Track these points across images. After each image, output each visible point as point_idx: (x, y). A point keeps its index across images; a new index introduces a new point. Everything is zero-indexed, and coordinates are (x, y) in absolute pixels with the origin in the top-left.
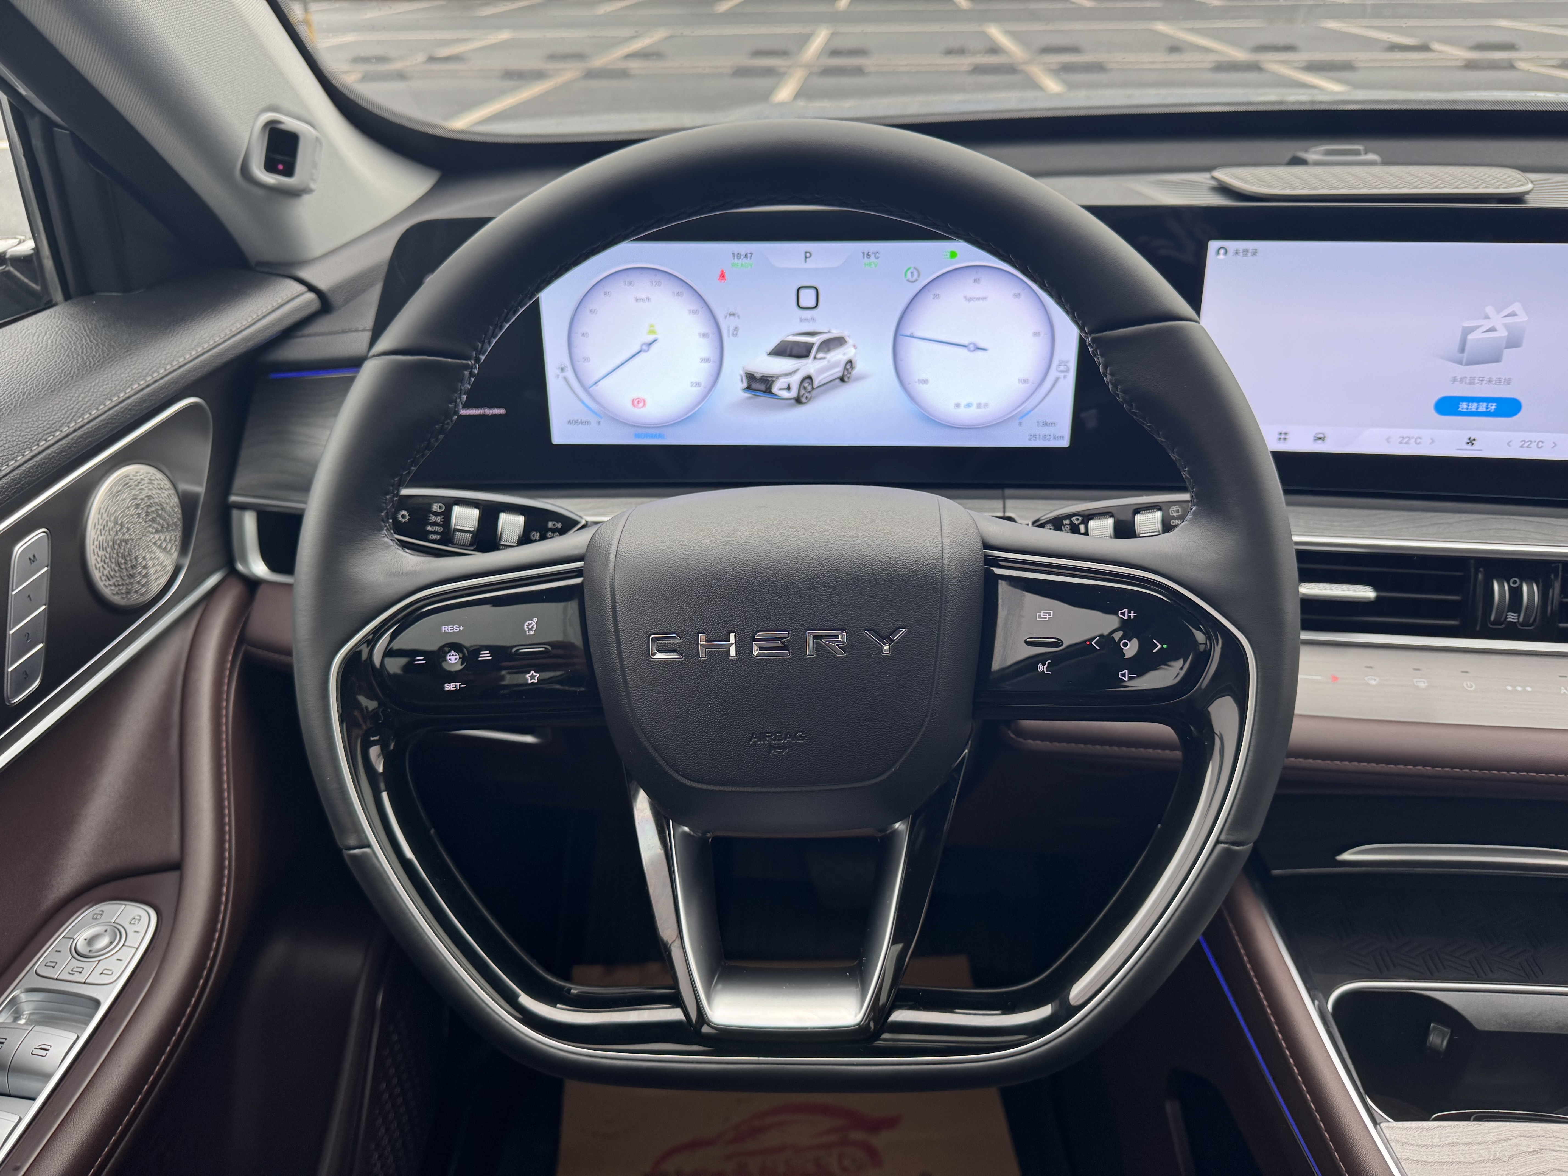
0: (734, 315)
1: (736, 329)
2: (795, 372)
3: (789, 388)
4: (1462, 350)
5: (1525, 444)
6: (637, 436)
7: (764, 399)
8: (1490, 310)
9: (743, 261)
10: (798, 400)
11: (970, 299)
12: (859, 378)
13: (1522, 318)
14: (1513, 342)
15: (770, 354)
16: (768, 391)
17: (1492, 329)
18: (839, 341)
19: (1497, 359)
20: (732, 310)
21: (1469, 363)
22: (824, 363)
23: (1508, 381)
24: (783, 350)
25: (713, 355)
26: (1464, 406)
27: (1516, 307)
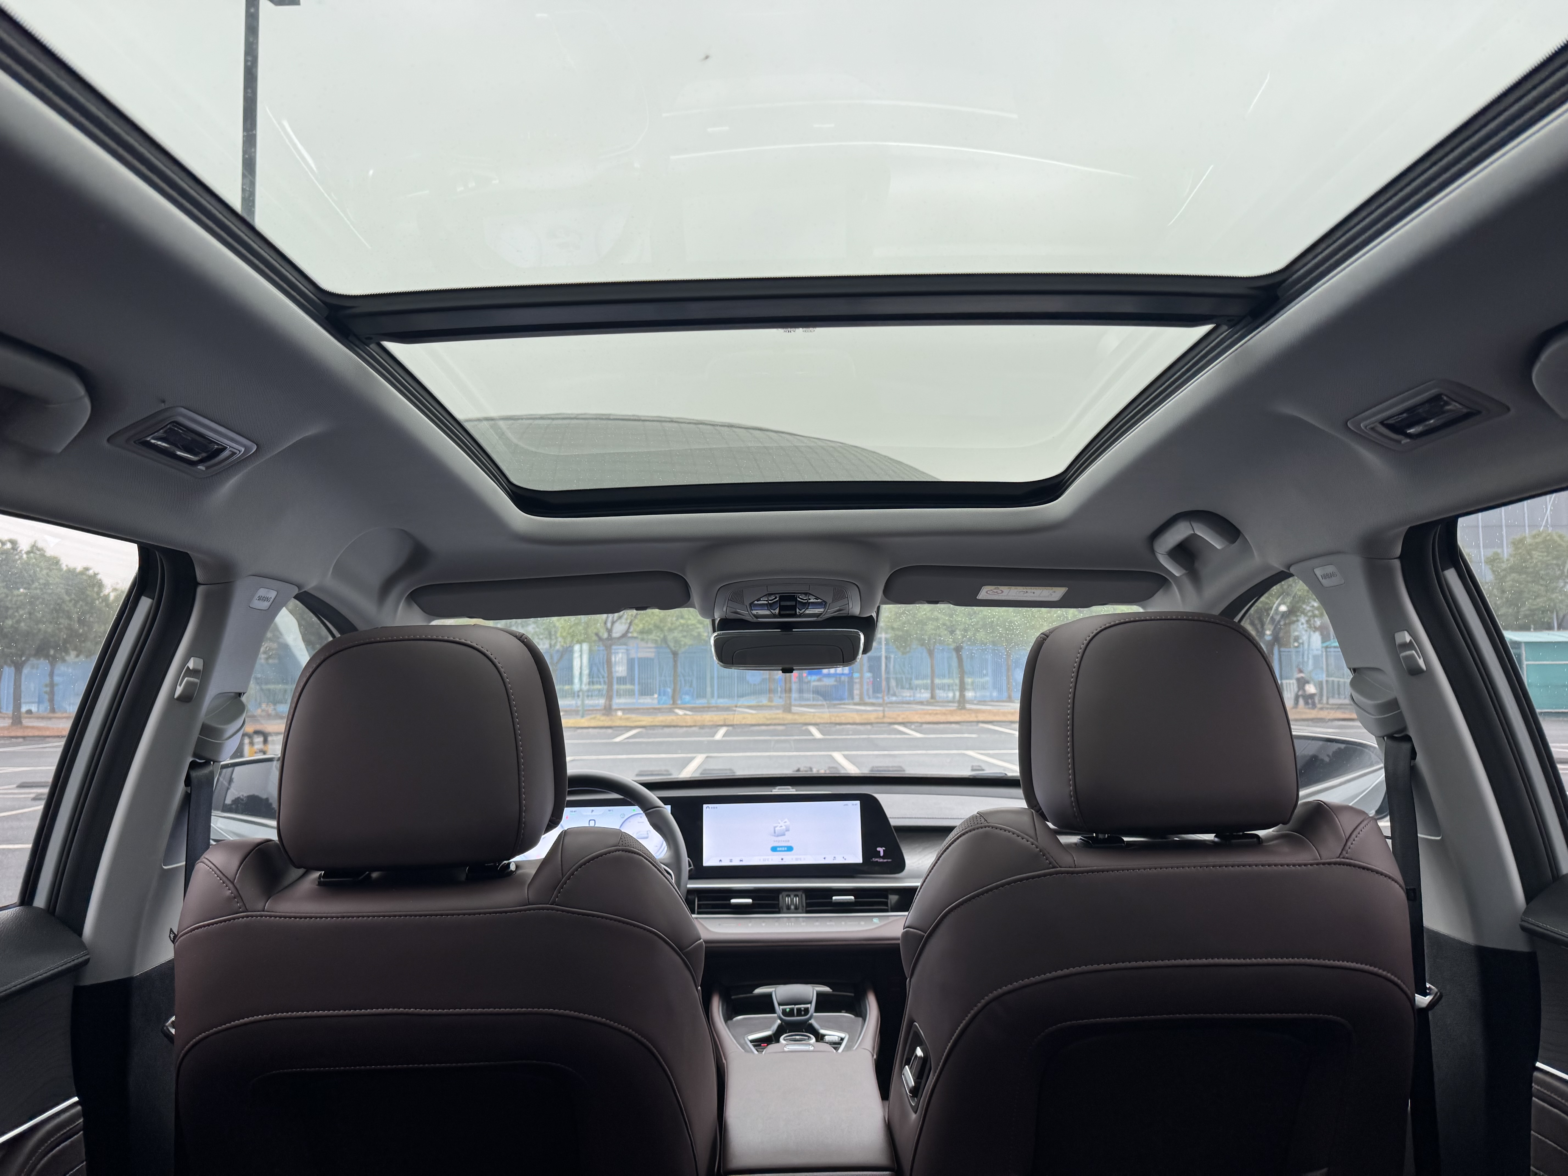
4: (775, 832)
5: (797, 860)
8: (780, 821)
9: (573, 813)
11: (639, 822)
13: (788, 823)
14: (788, 830)
17: (781, 826)
19: (784, 835)
21: (778, 836)
23: (788, 841)
26: (778, 849)
27: (786, 820)
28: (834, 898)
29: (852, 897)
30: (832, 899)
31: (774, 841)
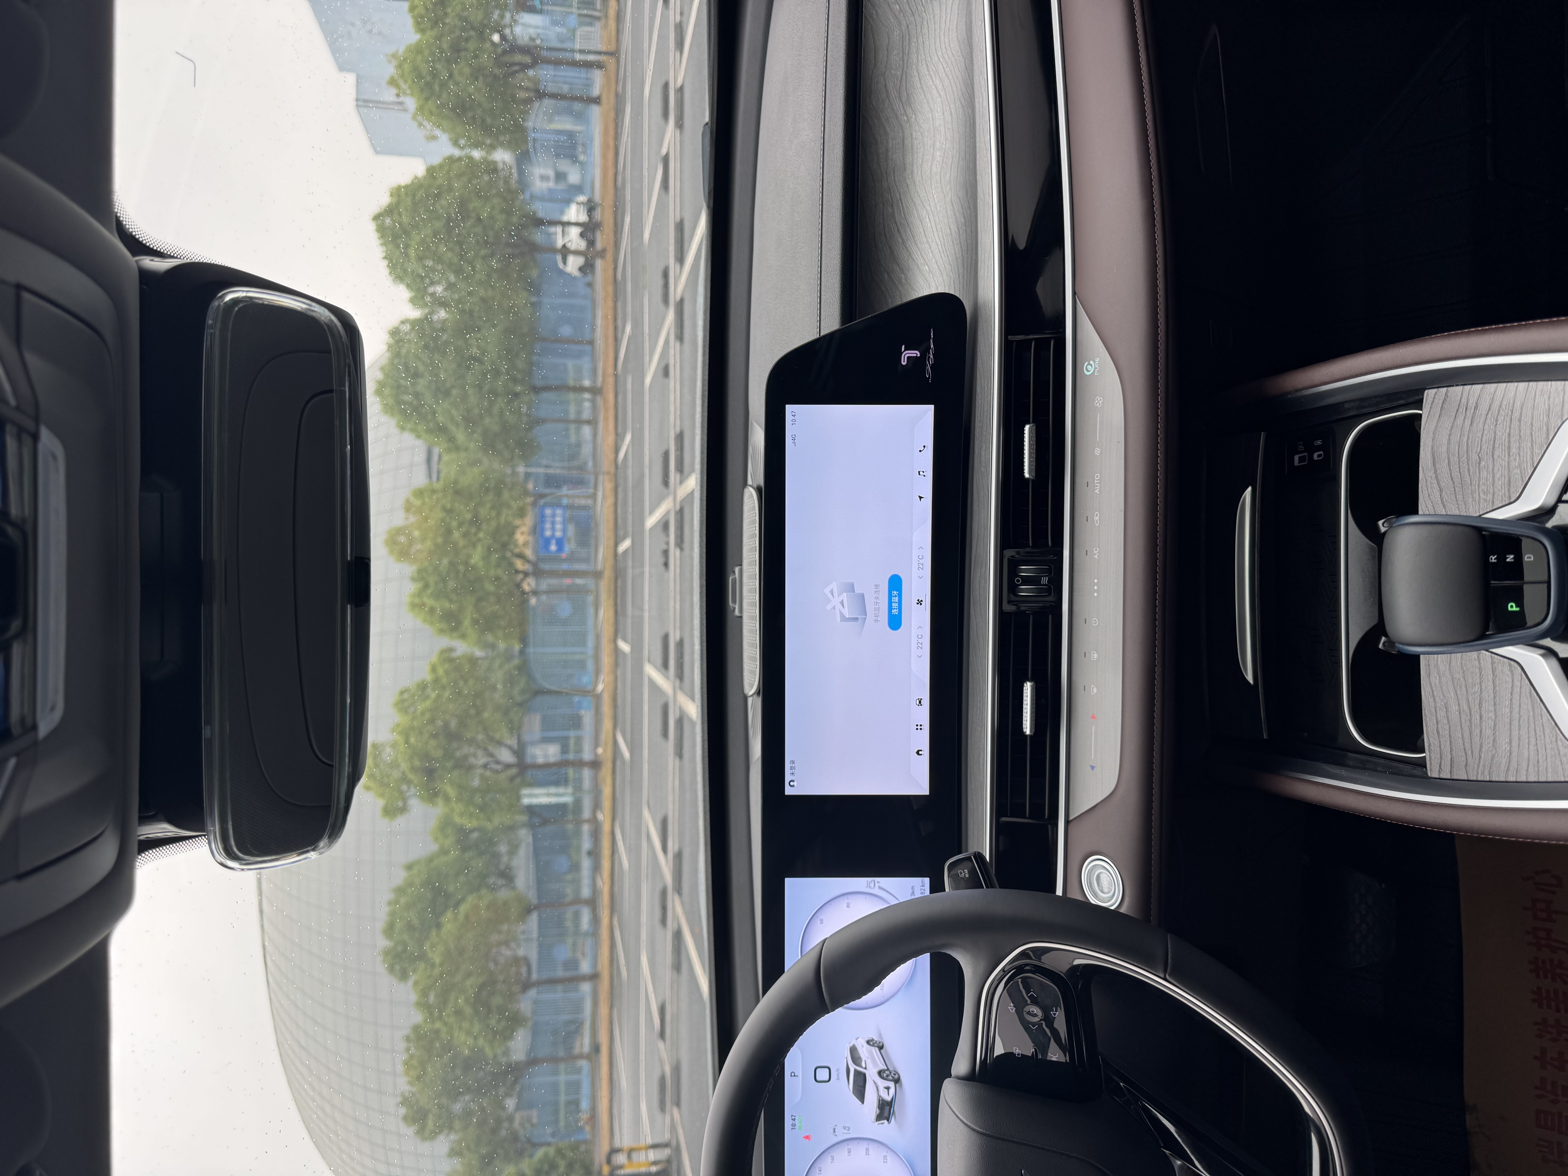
0: (834, 1129)
1: (844, 1128)
2: (875, 1083)
3: (888, 1088)
5: (921, 567)
7: (896, 1107)
8: (829, 607)
9: (797, 1122)
10: (897, 1081)
12: (880, 1036)
15: (863, 1103)
16: (890, 1104)
18: (853, 1050)
20: (832, 1130)
21: (865, 612)
22: (868, 1061)
23: (877, 586)
24: (860, 1091)
25: (864, 1145)
26: (895, 612)
27: (827, 591)
28: (1027, 475)
29: (1027, 428)
30: (1028, 479)
31: (876, 621)
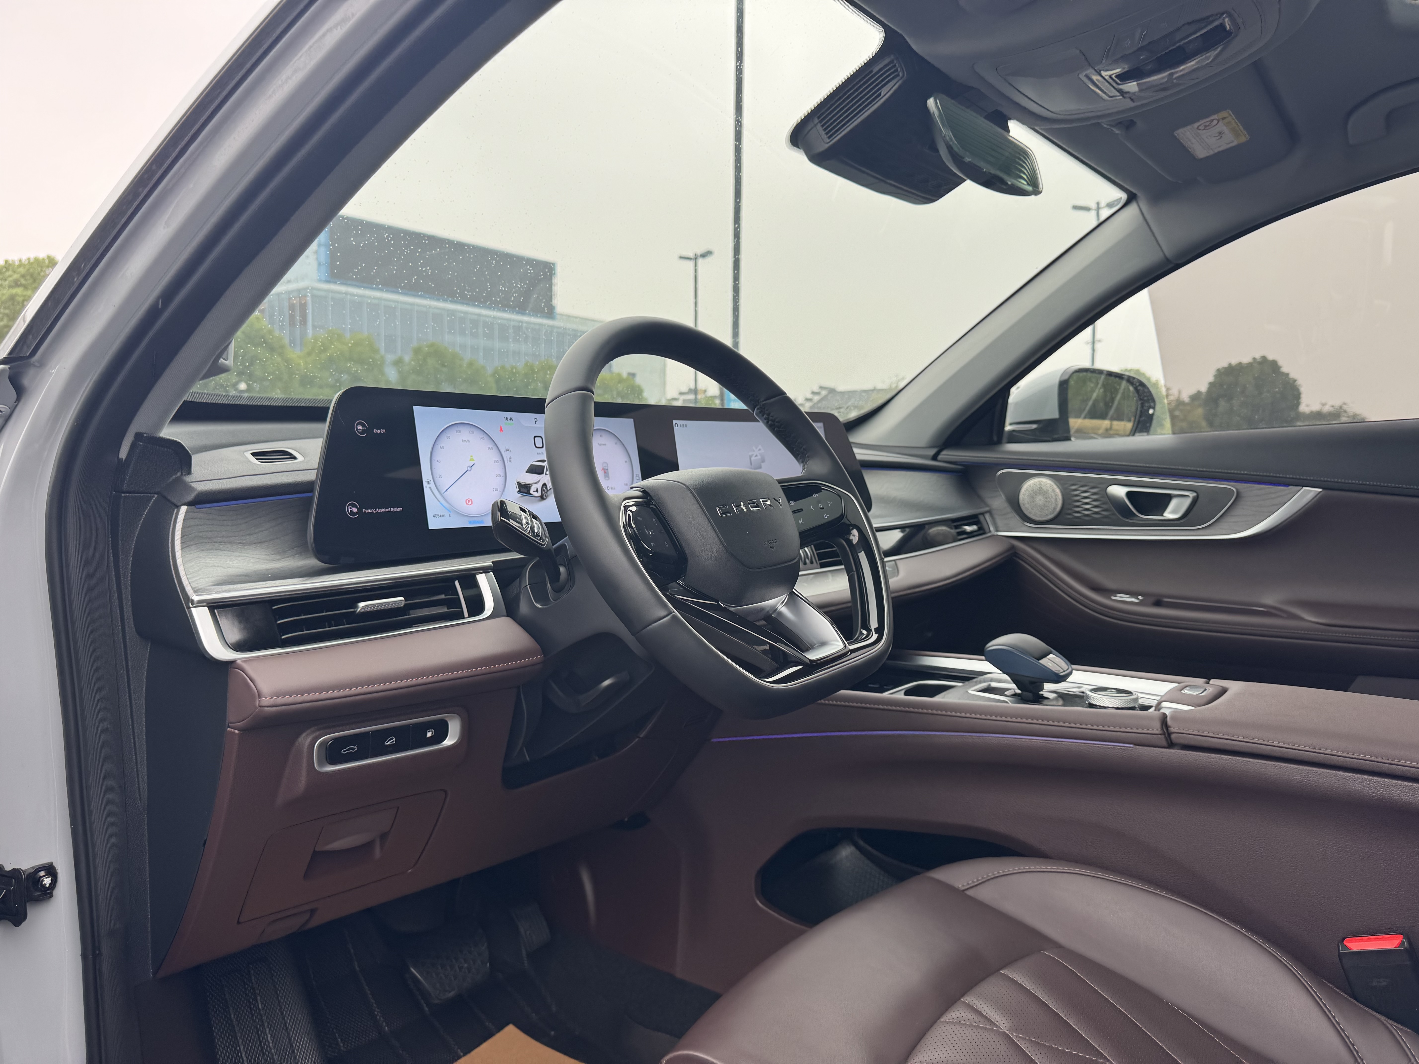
0: (508, 450)
1: (510, 458)
2: (539, 481)
3: (537, 491)
4: (751, 464)
6: (470, 523)
7: (527, 497)
8: (754, 448)
9: (509, 421)
10: (542, 498)
13: (762, 451)
15: (526, 472)
16: (528, 493)
20: (507, 448)
24: (532, 470)
25: (501, 473)
27: (760, 447)
